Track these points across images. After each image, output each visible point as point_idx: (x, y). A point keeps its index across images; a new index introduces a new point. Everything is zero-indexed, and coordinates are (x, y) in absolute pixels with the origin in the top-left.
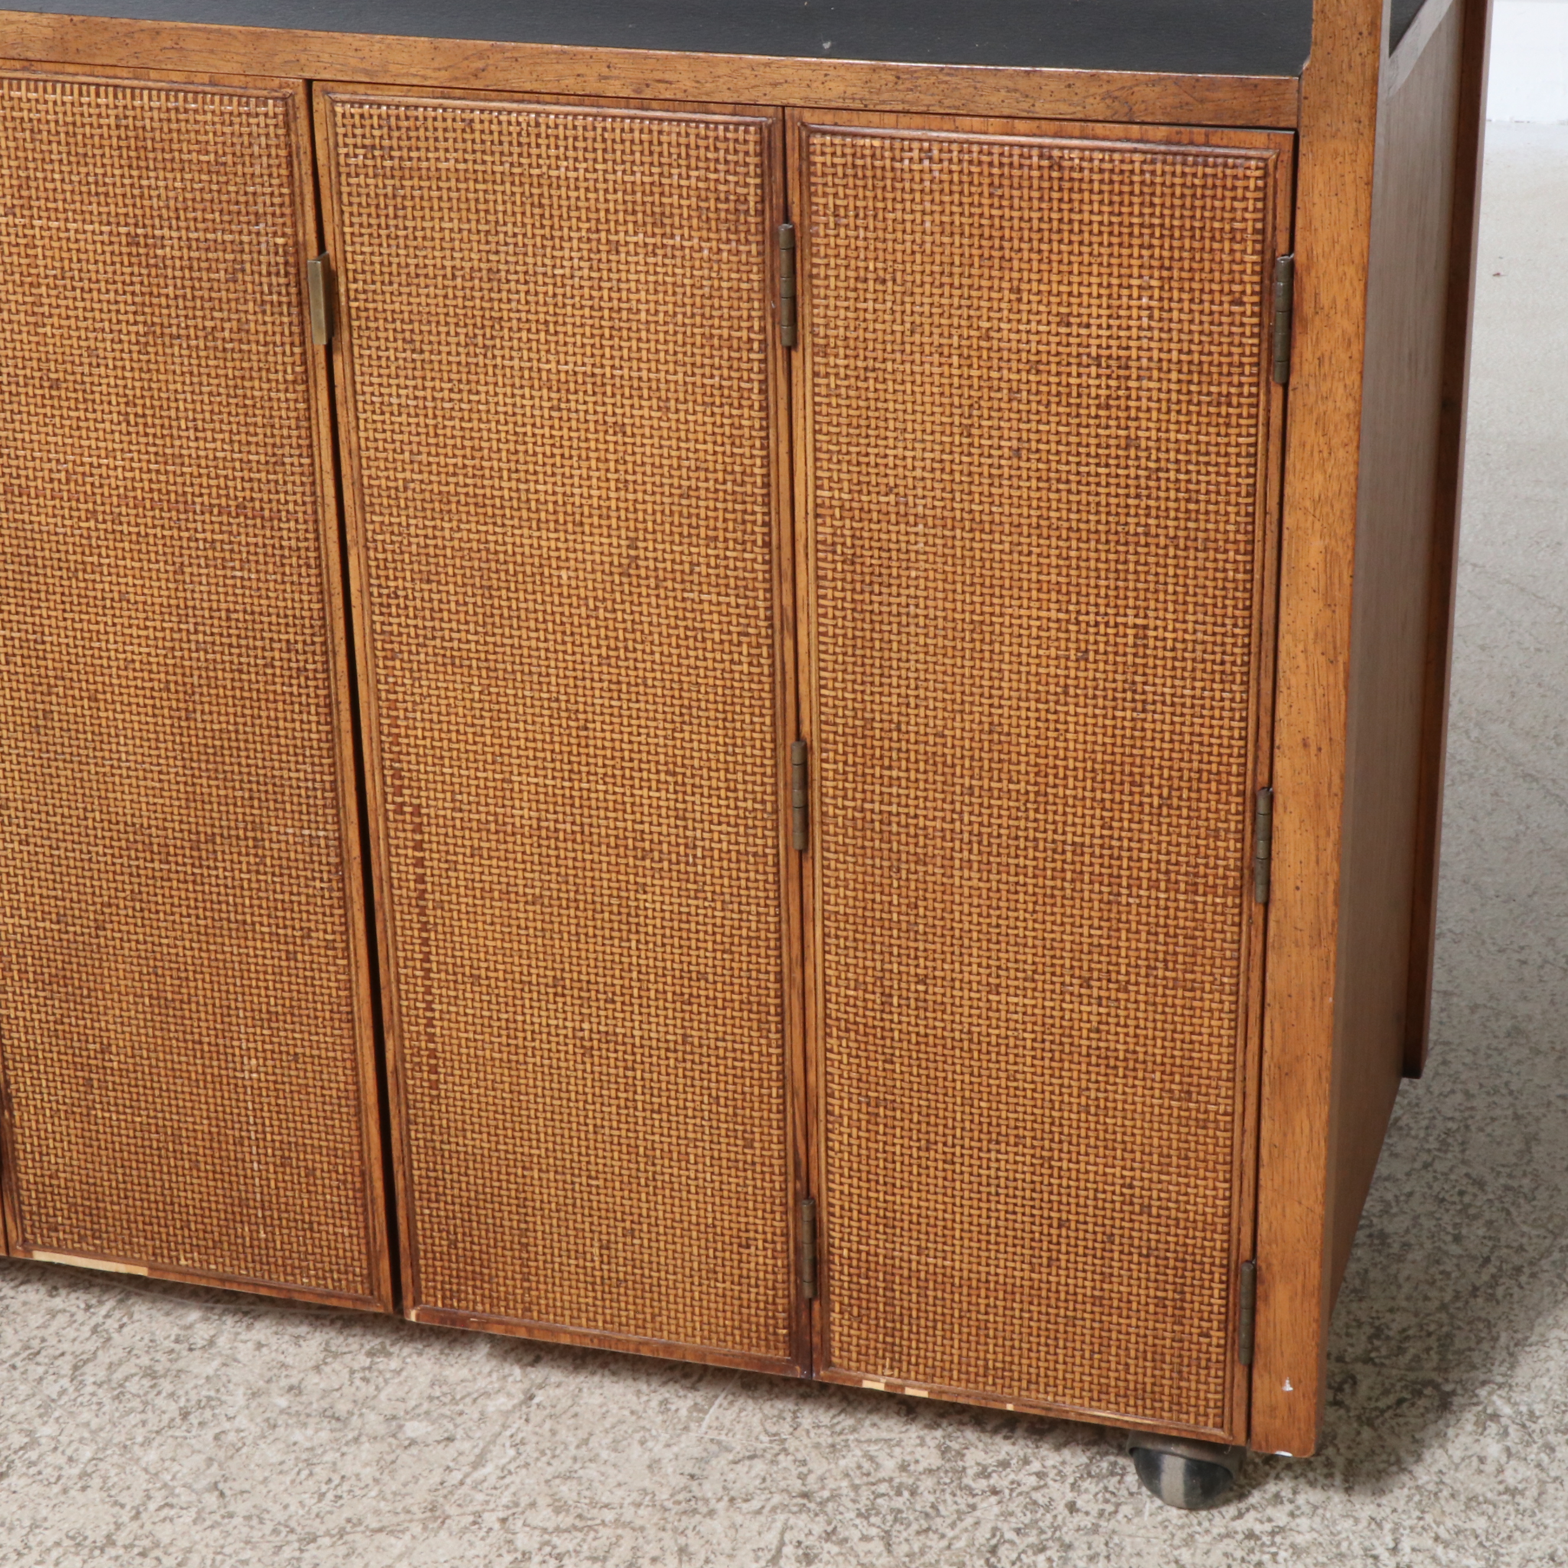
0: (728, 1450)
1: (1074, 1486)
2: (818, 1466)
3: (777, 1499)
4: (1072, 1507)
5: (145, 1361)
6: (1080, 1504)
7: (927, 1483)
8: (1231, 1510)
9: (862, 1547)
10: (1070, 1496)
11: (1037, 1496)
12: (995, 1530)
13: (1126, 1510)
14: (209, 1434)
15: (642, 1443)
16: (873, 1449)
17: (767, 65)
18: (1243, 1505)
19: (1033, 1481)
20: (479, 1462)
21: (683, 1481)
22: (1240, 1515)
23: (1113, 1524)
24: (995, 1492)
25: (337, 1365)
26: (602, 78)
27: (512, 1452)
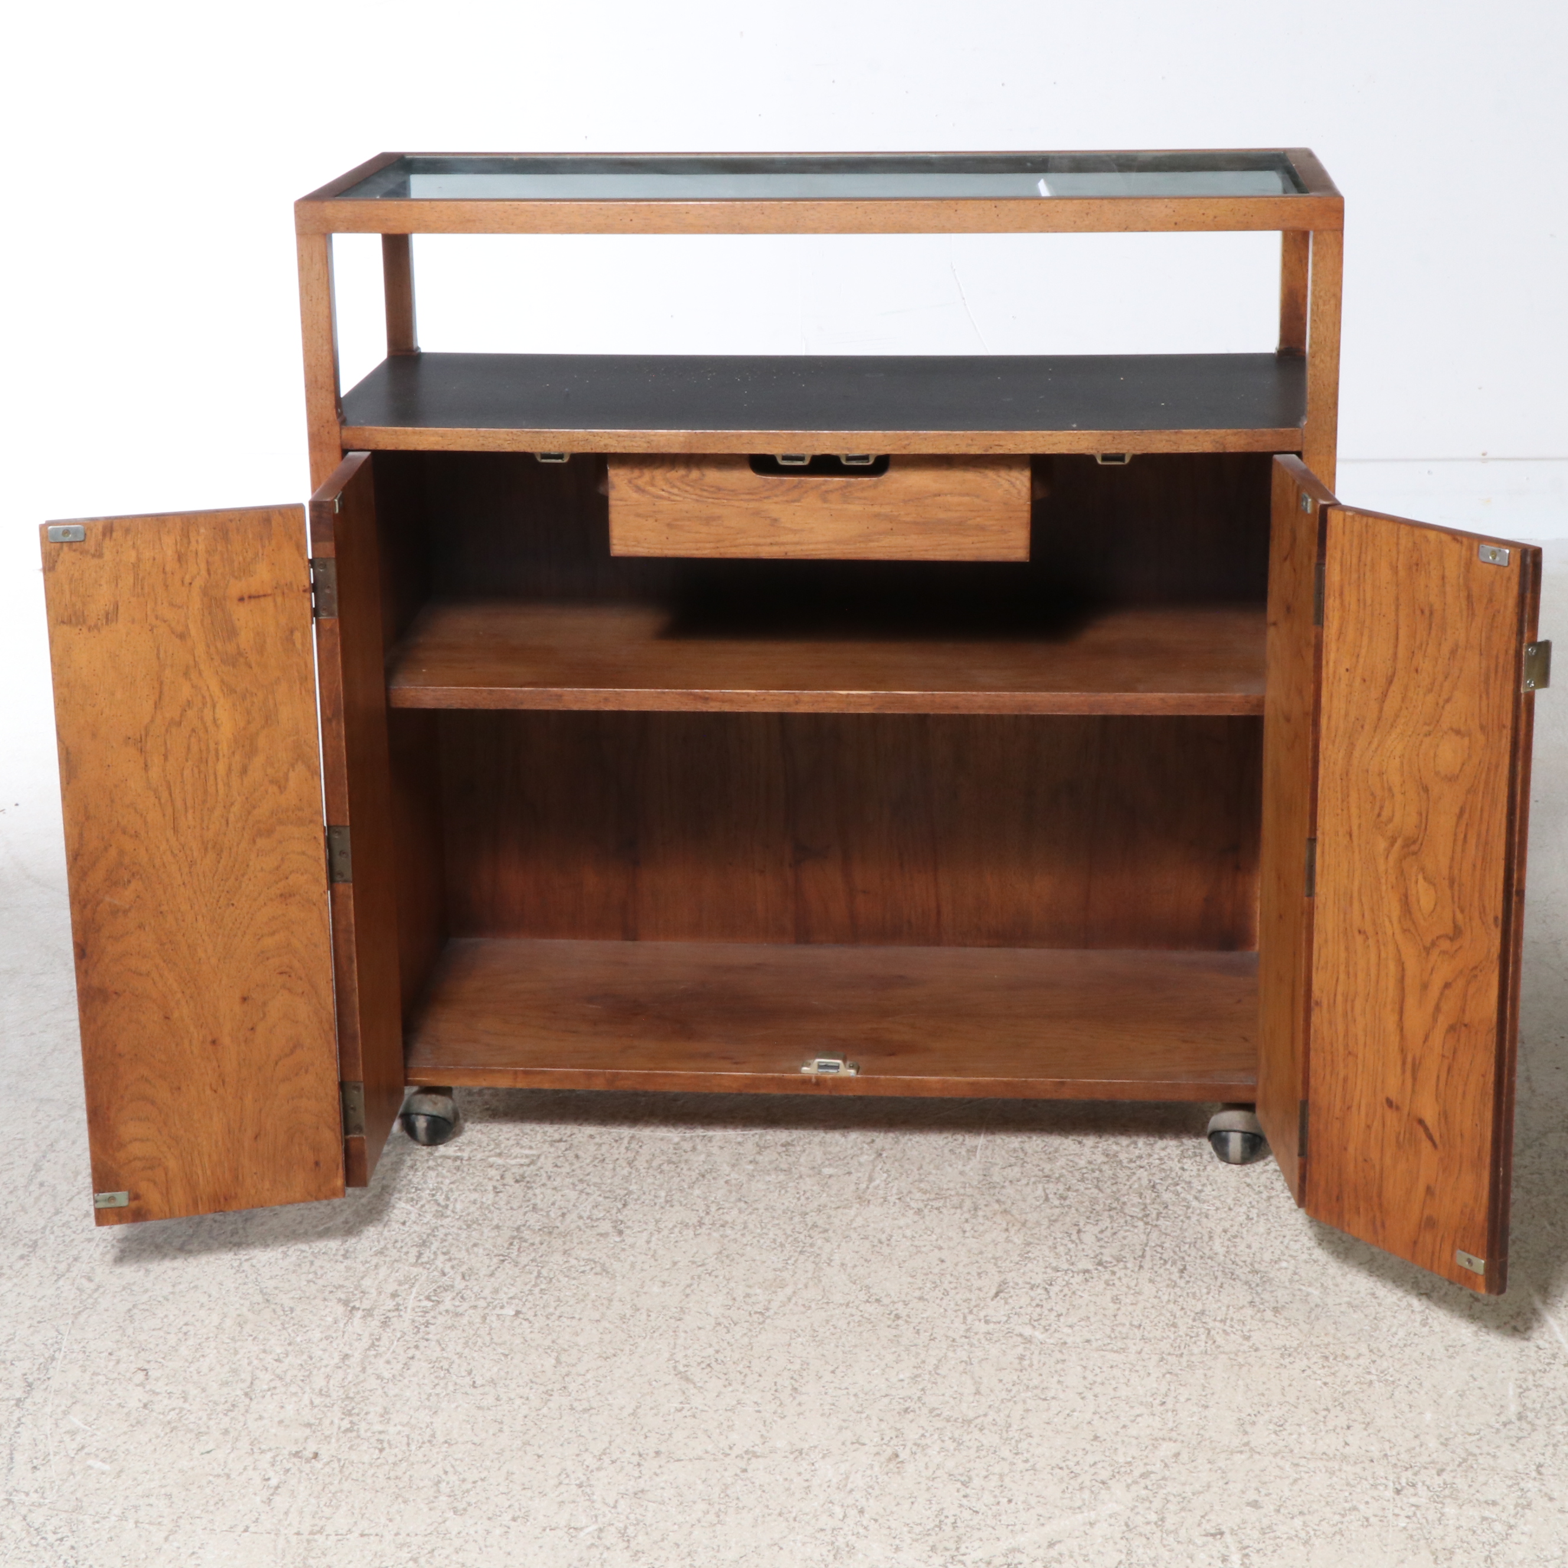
0: (996, 1164)
1: (1179, 1161)
2: (1047, 1167)
3: (1033, 1179)
4: (1183, 1169)
5: (665, 1158)
6: (1186, 1167)
7: (1105, 1167)
8: (1262, 1163)
9: (1087, 1192)
10: (1180, 1165)
11: (1163, 1166)
12: (1150, 1181)
13: (1209, 1168)
14: (722, 1182)
15: (951, 1166)
16: (1070, 1158)
17: (1050, 435)
18: (1266, 1161)
19: (1157, 1162)
20: (871, 1179)
21: (981, 1178)
22: (1267, 1165)
23: (1206, 1173)
24: (1141, 1167)
25: (768, 1151)
26: (968, 445)
27: (885, 1175)
